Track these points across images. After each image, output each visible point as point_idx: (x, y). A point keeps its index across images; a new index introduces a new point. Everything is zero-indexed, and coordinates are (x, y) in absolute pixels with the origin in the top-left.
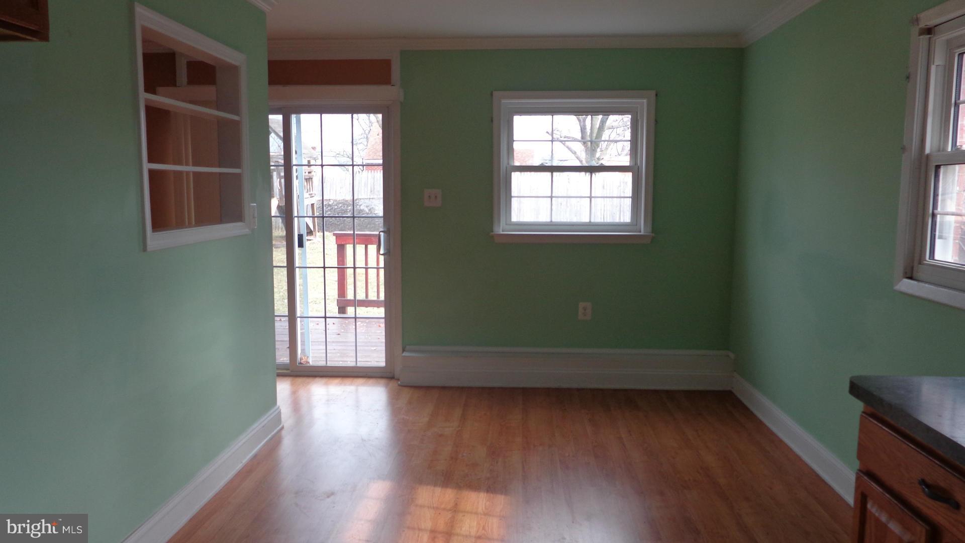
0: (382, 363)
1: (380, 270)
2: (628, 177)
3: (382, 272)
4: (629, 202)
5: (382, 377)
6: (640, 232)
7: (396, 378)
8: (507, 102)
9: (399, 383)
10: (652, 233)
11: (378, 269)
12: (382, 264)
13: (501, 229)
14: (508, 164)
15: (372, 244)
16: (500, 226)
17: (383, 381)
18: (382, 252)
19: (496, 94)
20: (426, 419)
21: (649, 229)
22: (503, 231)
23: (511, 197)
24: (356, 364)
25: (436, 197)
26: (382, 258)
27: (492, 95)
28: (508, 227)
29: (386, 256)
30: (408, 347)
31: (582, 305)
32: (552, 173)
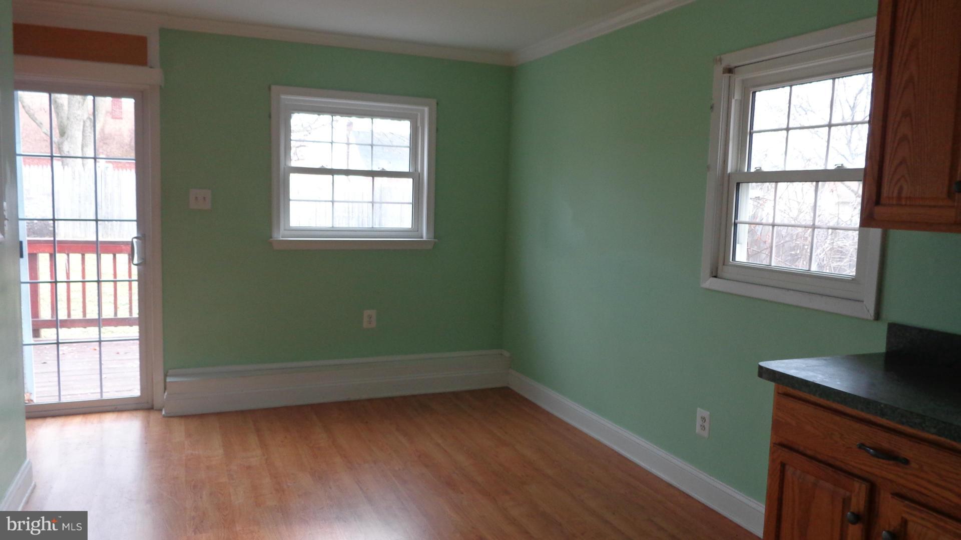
0: (136, 392)
1: (133, 283)
2: (408, 183)
3: (135, 285)
4: (409, 208)
5: (136, 410)
6: (422, 238)
7: (155, 408)
8: (287, 98)
9: (163, 413)
10: (435, 238)
11: (130, 281)
12: (135, 276)
13: (281, 235)
14: (285, 165)
15: (121, 252)
16: (279, 231)
17: (140, 414)
18: (136, 261)
19: (273, 87)
20: (221, 451)
21: (432, 235)
22: (282, 237)
23: (289, 200)
24: (102, 396)
25: (204, 198)
26: (135, 270)
27: (270, 89)
28: (287, 233)
29: (140, 267)
30: (170, 372)
31: (367, 313)
32: (333, 176)
